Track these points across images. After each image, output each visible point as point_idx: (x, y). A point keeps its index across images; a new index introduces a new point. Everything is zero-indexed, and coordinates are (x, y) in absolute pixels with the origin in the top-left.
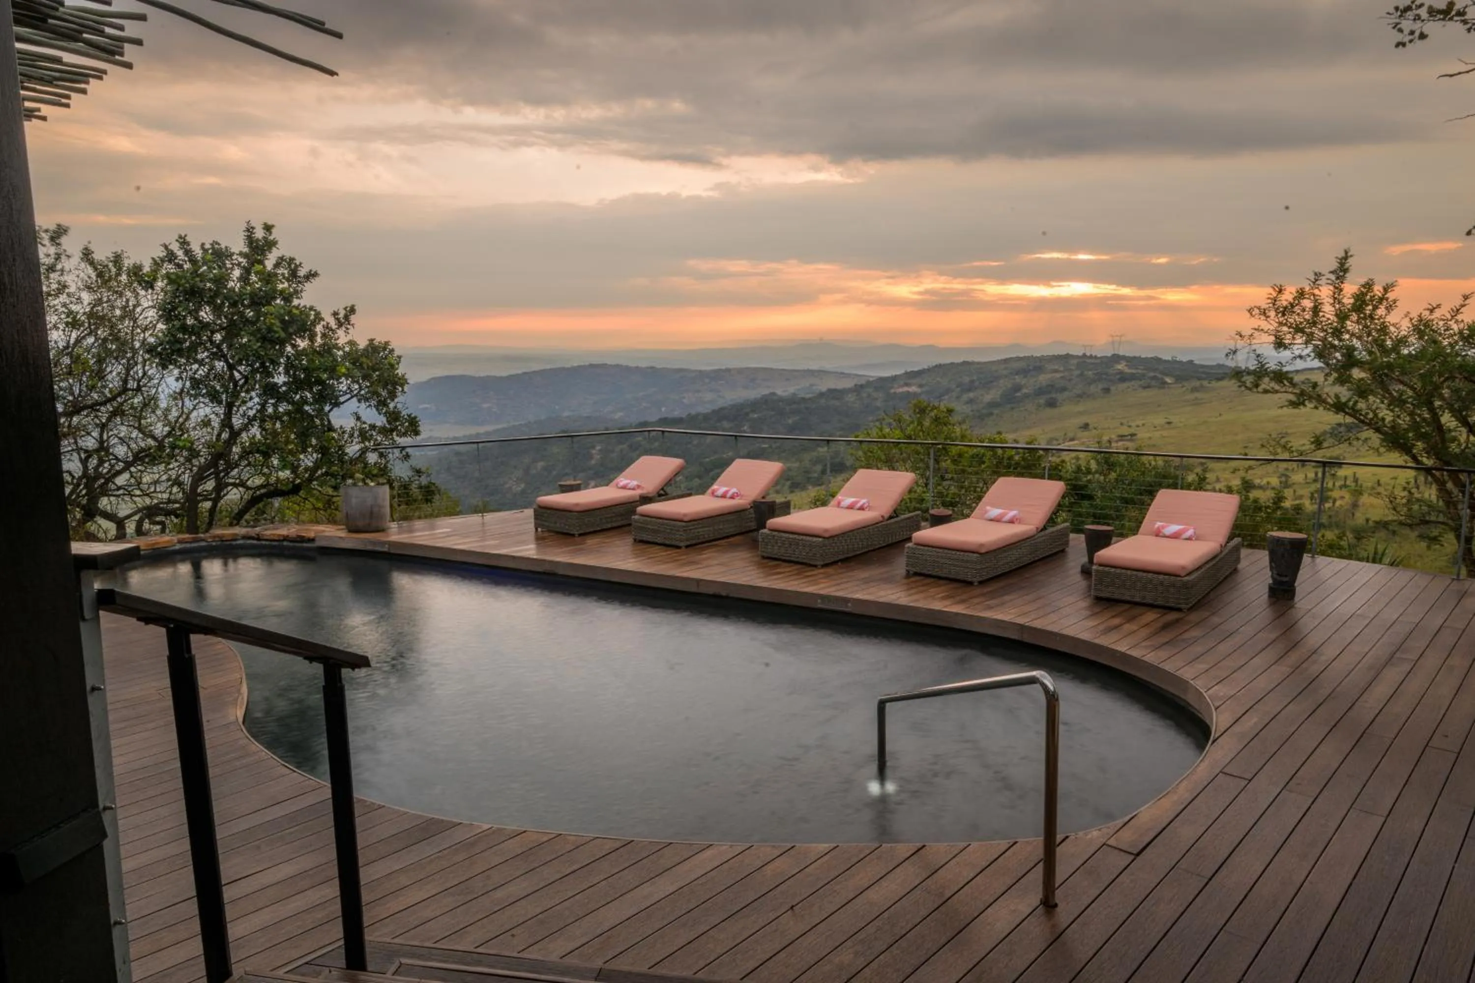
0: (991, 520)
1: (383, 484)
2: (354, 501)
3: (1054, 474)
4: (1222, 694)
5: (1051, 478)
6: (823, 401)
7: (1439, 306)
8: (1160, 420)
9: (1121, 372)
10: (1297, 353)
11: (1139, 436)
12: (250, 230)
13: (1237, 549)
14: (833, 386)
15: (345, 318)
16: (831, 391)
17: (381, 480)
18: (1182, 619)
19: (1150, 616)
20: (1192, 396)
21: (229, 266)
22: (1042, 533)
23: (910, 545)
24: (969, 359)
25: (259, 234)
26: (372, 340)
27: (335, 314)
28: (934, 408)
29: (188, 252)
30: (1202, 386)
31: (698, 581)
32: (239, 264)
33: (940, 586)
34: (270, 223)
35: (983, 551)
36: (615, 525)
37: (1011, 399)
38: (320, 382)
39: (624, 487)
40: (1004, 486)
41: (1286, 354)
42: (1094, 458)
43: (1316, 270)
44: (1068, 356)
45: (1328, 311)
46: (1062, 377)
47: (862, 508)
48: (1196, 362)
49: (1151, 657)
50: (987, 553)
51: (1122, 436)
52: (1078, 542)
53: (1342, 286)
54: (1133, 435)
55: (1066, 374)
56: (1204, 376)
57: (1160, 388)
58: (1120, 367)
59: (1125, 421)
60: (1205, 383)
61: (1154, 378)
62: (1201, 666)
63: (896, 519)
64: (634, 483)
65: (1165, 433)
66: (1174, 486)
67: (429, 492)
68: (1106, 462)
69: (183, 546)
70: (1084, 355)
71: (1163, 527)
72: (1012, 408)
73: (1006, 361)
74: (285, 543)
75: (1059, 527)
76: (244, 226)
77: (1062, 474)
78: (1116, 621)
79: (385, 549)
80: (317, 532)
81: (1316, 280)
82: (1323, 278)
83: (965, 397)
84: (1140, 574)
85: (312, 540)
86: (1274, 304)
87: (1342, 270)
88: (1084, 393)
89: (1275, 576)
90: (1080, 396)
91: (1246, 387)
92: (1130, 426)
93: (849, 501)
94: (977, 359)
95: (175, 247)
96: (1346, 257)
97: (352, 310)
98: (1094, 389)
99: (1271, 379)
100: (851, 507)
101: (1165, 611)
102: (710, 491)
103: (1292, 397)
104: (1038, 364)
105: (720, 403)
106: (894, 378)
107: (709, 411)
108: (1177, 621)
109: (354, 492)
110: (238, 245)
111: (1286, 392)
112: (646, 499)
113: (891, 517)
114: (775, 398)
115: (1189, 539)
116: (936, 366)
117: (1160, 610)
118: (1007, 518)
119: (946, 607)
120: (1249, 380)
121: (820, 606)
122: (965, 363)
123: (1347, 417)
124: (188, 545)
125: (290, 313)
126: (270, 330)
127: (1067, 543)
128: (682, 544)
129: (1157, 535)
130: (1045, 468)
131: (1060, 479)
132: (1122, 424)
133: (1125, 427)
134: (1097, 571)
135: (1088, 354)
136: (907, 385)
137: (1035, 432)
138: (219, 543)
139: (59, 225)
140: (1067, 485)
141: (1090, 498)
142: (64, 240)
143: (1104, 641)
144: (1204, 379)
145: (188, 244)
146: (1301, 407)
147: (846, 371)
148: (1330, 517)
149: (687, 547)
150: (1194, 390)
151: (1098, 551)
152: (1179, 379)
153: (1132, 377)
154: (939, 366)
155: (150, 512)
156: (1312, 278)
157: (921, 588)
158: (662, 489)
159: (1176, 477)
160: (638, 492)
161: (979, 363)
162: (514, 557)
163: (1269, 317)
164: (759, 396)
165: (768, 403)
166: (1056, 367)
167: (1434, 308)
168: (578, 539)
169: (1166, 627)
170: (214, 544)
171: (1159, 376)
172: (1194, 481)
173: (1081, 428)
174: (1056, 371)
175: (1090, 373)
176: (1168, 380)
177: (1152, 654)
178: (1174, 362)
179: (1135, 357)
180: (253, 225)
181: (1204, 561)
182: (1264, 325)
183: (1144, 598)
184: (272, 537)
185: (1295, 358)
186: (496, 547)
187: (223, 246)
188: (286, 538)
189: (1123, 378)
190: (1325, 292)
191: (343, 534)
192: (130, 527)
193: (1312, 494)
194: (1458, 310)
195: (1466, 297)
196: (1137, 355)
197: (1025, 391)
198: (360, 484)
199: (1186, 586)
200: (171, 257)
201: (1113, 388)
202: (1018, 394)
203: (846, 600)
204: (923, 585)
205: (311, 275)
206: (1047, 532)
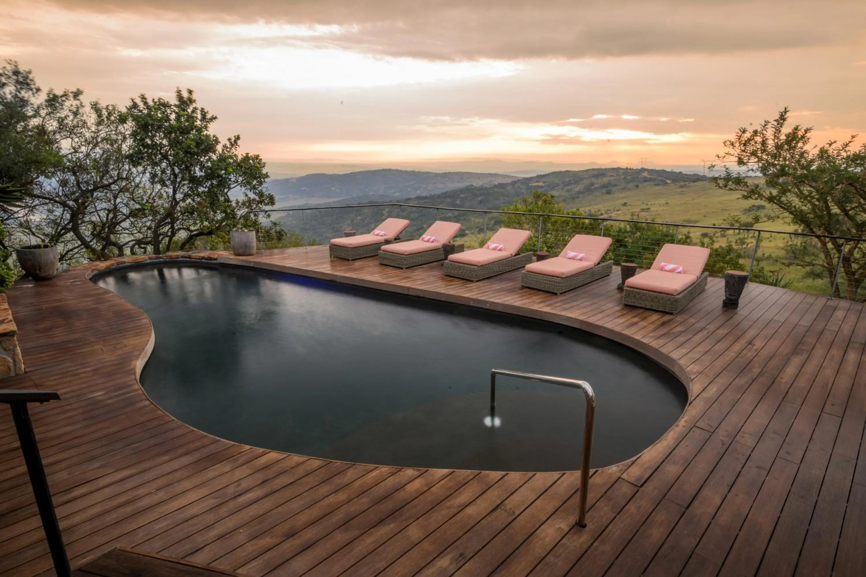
0: (570, 258)
1: (252, 231)
2: (237, 239)
3: (606, 234)
4: (695, 370)
5: (605, 235)
6: (496, 190)
7: (835, 142)
8: (663, 202)
9: (645, 177)
10: (751, 167)
11: (652, 210)
12: (179, 92)
13: (706, 278)
14: (501, 182)
15: (235, 142)
16: (500, 184)
17: (251, 229)
18: (672, 319)
19: (655, 317)
20: (680, 190)
21: (169, 112)
22: (598, 266)
23: (524, 271)
24: (569, 169)
25: (185, 95)
26: (247, 154)
27: (229, 140)
28: (545, 195)
29: (146, 103)
30: (685, 185)
31: (408, 288)
32: (174, 111)
33: (538, 295)
34: (191, 89)
35: (564, 276)
36: (371, 255)
37: (589, 190)
38: (219, 176)
39: (377, 235)
40: (579, 239)
41: (744, 168)
42: (629, 225)
43: (766, 120)
44: (619, 169)
45: (771, 143)
46: (615, 179)
47: (500, 250)
48: (683, 173)
49: (654, 344)
50: (566, 277)
51: (643, 209)
52: (617, 270)
53: (781, 129)
54: (648, 209)
55: (618, 177)
56: (687, 180)
57: (664, 186)
58: (644, 174)
59: (645, 202)
60: (687, 183)
61: (662, 180)
62: (684, 351)
63: (519, 256)
64: (383, 233)
65: (664, 208)
66: (672, 242)
67: (280, 235)
68: (635, 226)
69: (151, 261)
70: (627, 168)
71: (665, 266)
72: (589, 194)
73: (587, 171)
74: (203, 260)
75: (607, 263)
76: (176, 90)
77: (610, 233)
78: (635, 320)
79: (252, 265)
80: (219, 255)
81: (765, 125)
82: (769, 124)
83: (566, 188)
84: (651, 293)
85: (216, 259)
86: (739, 139)
87: (782, 118)
88: (626, 188)
89: (727, 296)
90: (623, 189)
91: (719, 187)
92: (647, 205)
93: (494, 246)
94: (573, 169)
95: (138, 101)
96: (786, 112)
97: (238, 138)
98: (631, 185)
99: (733, 183)
100: (495, 249)
101: (664, 314)
102: (421, 238)
103: (745, 194)
105: (446, 189)
106: (531, 179)
107: (440, 193)
108: (670, 320)
109: (236, 235)
110: (173, 101)
111: (741, 190)
112: (387, 242)
113: (516, 255)
114: (473, 187)
115: (680, 273)
116: (552, 173)
117: (661, 313)
118: (578, 258)
119: (540, 308)
120: (721, 183)
121: (471, 304)
122: (567, 171)
123: (774, 205)
124: (154, 260)
125: (200, 138)
126: (189, 147)
127: (610, 272)
128: (403, 267)
129: (662, 270)
130: (601, 229)
131: (609, 235)
133: (644, 205)
134: (626, 290)
135: (629, 168)
136: (537, 182)
137: (600, 206)
138: (170, 260)
139: (78, 89)
140: (613, 239)
141: (625, 246)
142: (81, 97)
143: (628, 332)
144: (687, 181)
145: (145, 99)
146: (749, 199)
147: (508, 175)
148: (745, 252)
149: (407, 268)
150: (682, 187)
151: (627, 279)
152: (674, 181)
153: (651, 180)
154: (554, 173)
155: (139, 242)
156: (763, 124)
157: (529, 296)
158: (398, 236)
159: (672, 236)
160: (385, 237)
162: (315, 272)
163: (735, 146)
164: (464, 186)
165: (469, 190)
166: (612, 174)
167: (832, 143)
168: (351, 262)
169: (663, 324)
170: (167, 260)
171: (664, 179)
172: (682, 238)
173: (623, 205)
174: (612, 176)
175: (629, 177)
176: (669, 181)
177: (654, 342)
178: (672, 173)
179: (652, 170)
180: (180, 89)
181: (687, 286)
182: (732, 151)
183: (652, 306)
184: (196, 257)
185: (749, 170)
186: (307, 265)
187: (166, 101)
188: (203, 258)
189: (646, 180)
190: (770, 133)
191: (232, 257)
192: (127, 251)
193: (737, 240)
194: (847, 144)
195: (853, 137)
196: (654, 168)
197: (596, 186)
198: (240, 230)
199: (676, 301)
200: (135, 106)
201: (640, 185)
202: (593, 187)
203: (486, 302)
204: (529, 295)
205: (214, 118)
206: (600, 265)
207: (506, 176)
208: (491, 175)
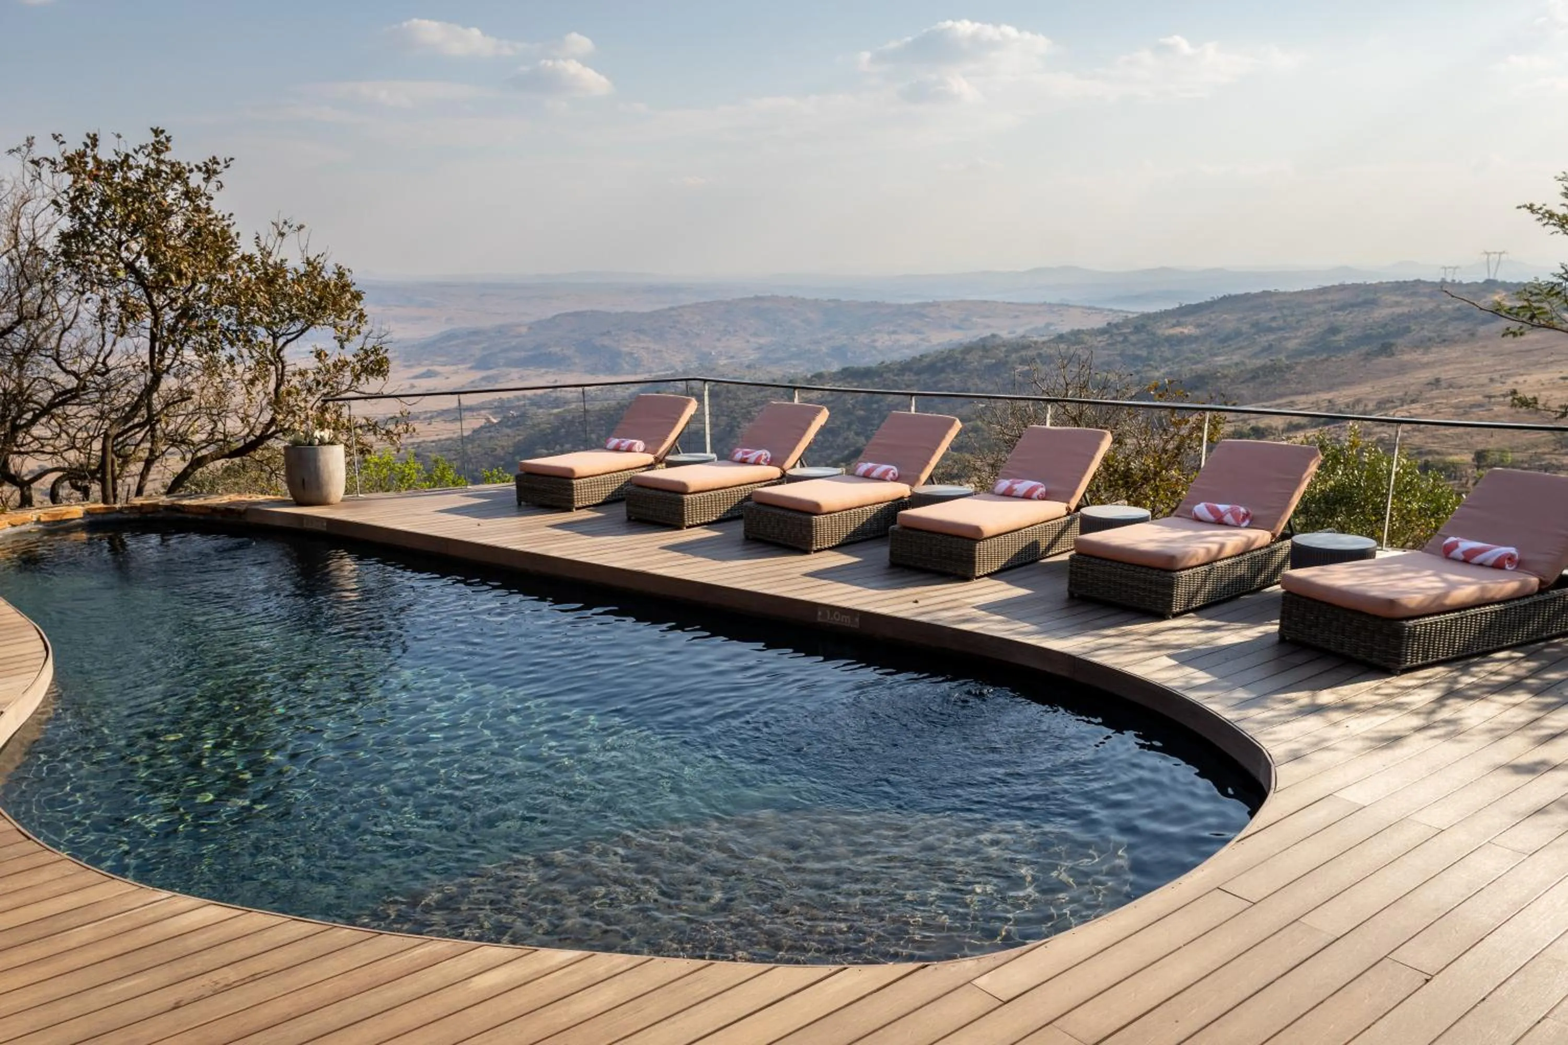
6: (1061, 347)
9: (1496, 305)
14: (1077, 326)
16: (1073, 332)
37: (1325, 344)
46: (1405, 313)
55: (1414, 307)
58: (1495, 298)
69: (94, 518)
70: (1443, 282)
72: (1329, 358)
73: (1324, 291)
80: (250, 504)
85: (243, 514)
88: (1438, 336)
90: (1430, 340)
98: (1454, 330)
104: (1371, 296)
105: (923, 348)
106: (1163, 315)
114: (999, 342)
116: (1222, 298)
124: (100, 518)
132: (1492, 380)
135: (1449, 280)
136: (1179, 324)
137: (1362, 390)
138: (138, 516)
147: (1097, 306)
154: (1226, 299)
161: (1285, 293)
166: (1399, 299)
173: (1429, 385)
174: (1397, 304)
175: (1449, 306)
179: (1519, 284)
188: (214, 511)
197: (1348, 333)
201: (1480, 329)
202: (1338, 338)
207: (1091, 310)
208: (1051, 307)
